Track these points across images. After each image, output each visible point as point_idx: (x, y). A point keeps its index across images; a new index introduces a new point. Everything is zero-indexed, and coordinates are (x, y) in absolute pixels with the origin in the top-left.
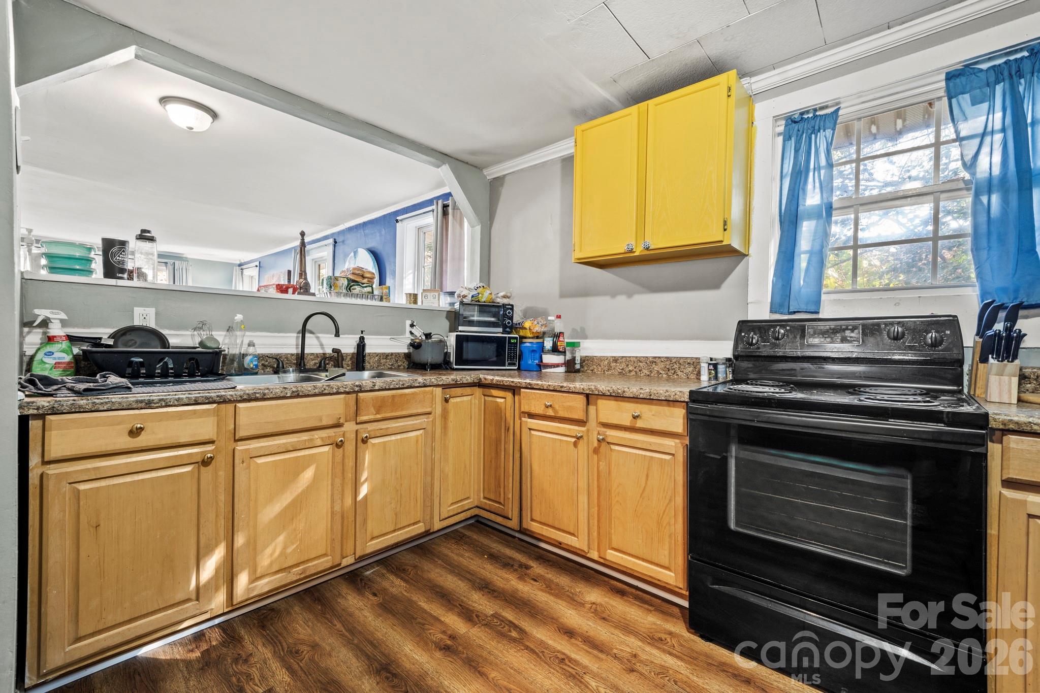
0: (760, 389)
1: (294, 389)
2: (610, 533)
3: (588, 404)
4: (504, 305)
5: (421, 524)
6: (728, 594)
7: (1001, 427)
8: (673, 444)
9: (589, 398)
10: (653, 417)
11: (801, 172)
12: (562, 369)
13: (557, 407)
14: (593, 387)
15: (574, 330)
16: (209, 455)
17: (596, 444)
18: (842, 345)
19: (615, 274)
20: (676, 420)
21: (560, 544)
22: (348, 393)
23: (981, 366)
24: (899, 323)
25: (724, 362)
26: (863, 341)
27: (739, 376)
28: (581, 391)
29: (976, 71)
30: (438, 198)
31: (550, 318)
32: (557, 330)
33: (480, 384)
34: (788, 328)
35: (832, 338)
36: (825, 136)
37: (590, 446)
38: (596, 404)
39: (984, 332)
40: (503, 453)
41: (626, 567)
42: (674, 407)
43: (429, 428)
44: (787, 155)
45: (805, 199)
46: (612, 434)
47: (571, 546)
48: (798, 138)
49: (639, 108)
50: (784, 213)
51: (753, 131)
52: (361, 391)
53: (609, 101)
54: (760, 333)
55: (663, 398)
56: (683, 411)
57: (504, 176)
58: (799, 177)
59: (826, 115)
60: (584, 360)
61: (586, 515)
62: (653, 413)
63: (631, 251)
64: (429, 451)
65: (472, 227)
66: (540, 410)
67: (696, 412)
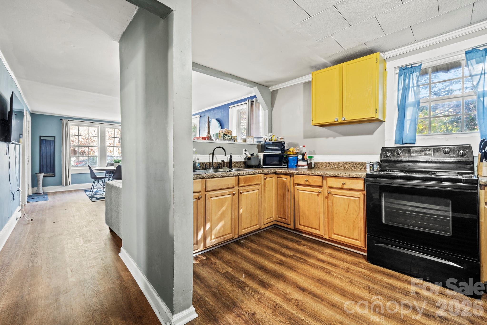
0: (393, 173)
1: (221, 175)
2: (333, 228)
3: (323, 180)
4: (282, 142)
5: (258, 225)
6: (382, 247)
7: (484, 184)
8: (359, 194)
9: (324, 177)
10: (350, 184)
11: (406, 88)
12: (306, 167)
13: (310, 181)
14: (325, 173)
15: (310, 151)
16: (200, 196)
17: (326, 195)
18: (425, 156)
19: (328, 129)
20: (360, 185)
21: (312, 233)
22: (236, 176)
23: (481, 163)
24: (447, 148)
25: (376, 163)
26: (433, 155)
27: (383, 169)
28: (321, 175)
29: (478, 50)
30: (248, 98)
31: (300, 147)
32: (304, 152)
33: (276, 173)
34: (403, 150)
35: (421, 154)
36: (416, 75)
37: (324, 196)
38: (326, 180)
39: (482, 150)
40: (286, 199)
41: (340, 241)
42: (359, 180)
43: (260, 190)
44: (400, 82)
45: (408, 100)
46: (333, 191)
47: (317, 234)
48: (405, 75)
49: (339, 66)
50: (400, 105)
51: (386, 73)
52: (240, 175)
53: (326, 63)
54: (391, 152)
55: (355, 177)
56: (363, 181)
57: (278, 90)
58: (405, 90)
59: (416, 67)
60: (315, 163)
61: (323, 222)
62: (350, 182)
63: (337, 121)
64: (260, 198)
65: (265, 110)
66: (302, 182)
67: (369, 181)
